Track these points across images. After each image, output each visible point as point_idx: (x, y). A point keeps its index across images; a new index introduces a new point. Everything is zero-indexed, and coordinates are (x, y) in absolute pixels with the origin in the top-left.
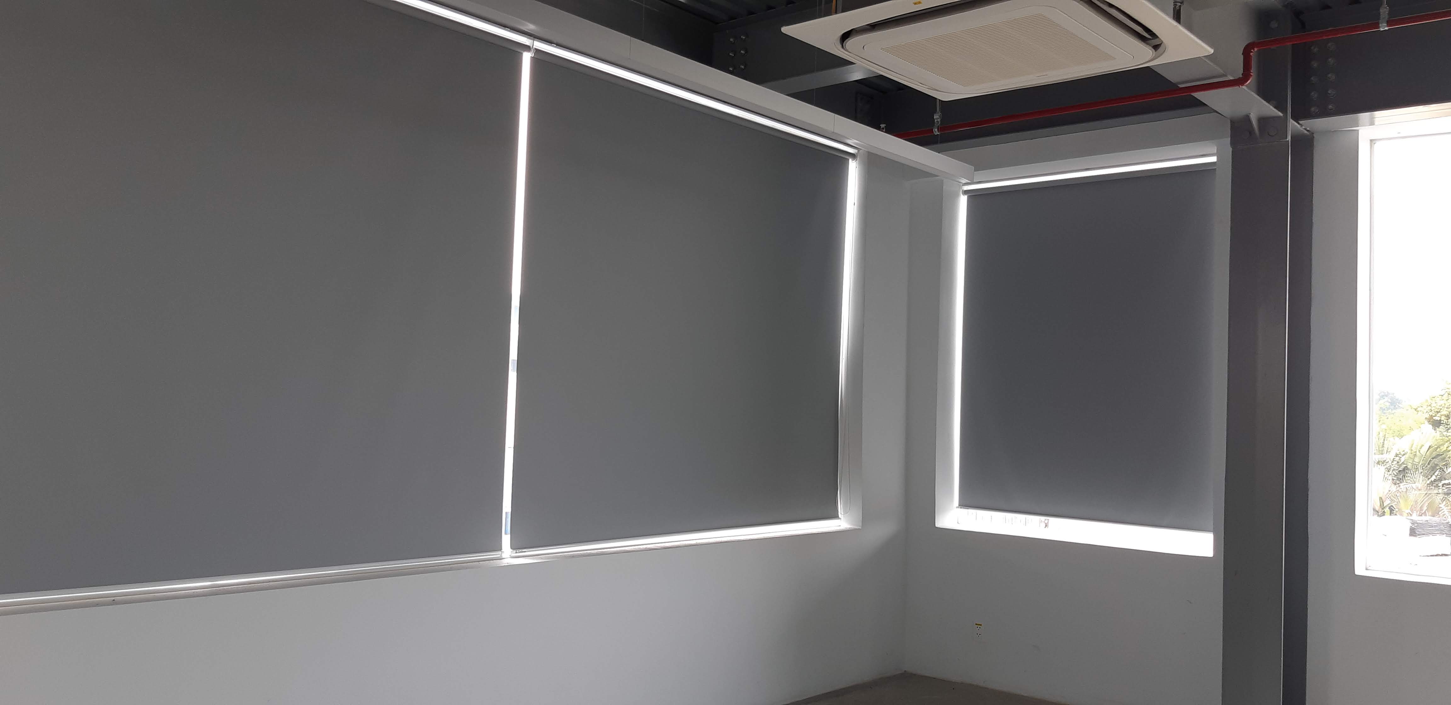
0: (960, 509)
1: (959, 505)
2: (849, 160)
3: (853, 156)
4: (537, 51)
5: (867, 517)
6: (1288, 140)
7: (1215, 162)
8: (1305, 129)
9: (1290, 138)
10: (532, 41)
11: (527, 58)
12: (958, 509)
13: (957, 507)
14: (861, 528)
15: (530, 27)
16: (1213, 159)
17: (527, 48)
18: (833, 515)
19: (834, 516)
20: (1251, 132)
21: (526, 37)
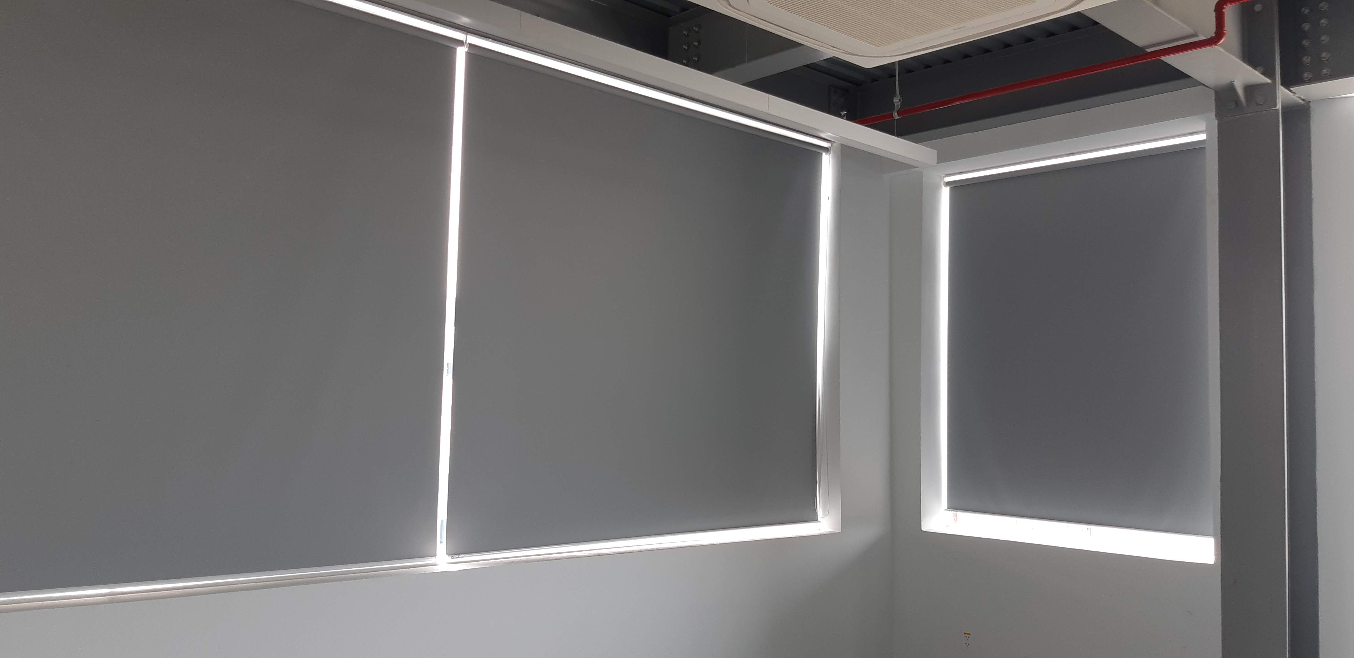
0: (948, 511)
1: (948, 508)
2: (822, 154)
3: (827, 150)
4: (471, 46)
5: (846, 520)
6: (1277, 108)
7: (1204, 140)
8: (1300, 98)
9: (1280, 107)
10: (466, 36)
11: (461, 54)
12: (946, 511)
13: (945, 510)
14: (840, 532)
15: (464, 20)
16: (1203, 137)
17: (461, 43)
18: (812, 518)
19: (814, 518)
20: (1237, 102)
21: (460, 32)
